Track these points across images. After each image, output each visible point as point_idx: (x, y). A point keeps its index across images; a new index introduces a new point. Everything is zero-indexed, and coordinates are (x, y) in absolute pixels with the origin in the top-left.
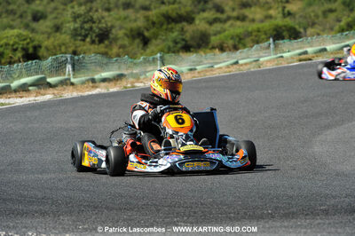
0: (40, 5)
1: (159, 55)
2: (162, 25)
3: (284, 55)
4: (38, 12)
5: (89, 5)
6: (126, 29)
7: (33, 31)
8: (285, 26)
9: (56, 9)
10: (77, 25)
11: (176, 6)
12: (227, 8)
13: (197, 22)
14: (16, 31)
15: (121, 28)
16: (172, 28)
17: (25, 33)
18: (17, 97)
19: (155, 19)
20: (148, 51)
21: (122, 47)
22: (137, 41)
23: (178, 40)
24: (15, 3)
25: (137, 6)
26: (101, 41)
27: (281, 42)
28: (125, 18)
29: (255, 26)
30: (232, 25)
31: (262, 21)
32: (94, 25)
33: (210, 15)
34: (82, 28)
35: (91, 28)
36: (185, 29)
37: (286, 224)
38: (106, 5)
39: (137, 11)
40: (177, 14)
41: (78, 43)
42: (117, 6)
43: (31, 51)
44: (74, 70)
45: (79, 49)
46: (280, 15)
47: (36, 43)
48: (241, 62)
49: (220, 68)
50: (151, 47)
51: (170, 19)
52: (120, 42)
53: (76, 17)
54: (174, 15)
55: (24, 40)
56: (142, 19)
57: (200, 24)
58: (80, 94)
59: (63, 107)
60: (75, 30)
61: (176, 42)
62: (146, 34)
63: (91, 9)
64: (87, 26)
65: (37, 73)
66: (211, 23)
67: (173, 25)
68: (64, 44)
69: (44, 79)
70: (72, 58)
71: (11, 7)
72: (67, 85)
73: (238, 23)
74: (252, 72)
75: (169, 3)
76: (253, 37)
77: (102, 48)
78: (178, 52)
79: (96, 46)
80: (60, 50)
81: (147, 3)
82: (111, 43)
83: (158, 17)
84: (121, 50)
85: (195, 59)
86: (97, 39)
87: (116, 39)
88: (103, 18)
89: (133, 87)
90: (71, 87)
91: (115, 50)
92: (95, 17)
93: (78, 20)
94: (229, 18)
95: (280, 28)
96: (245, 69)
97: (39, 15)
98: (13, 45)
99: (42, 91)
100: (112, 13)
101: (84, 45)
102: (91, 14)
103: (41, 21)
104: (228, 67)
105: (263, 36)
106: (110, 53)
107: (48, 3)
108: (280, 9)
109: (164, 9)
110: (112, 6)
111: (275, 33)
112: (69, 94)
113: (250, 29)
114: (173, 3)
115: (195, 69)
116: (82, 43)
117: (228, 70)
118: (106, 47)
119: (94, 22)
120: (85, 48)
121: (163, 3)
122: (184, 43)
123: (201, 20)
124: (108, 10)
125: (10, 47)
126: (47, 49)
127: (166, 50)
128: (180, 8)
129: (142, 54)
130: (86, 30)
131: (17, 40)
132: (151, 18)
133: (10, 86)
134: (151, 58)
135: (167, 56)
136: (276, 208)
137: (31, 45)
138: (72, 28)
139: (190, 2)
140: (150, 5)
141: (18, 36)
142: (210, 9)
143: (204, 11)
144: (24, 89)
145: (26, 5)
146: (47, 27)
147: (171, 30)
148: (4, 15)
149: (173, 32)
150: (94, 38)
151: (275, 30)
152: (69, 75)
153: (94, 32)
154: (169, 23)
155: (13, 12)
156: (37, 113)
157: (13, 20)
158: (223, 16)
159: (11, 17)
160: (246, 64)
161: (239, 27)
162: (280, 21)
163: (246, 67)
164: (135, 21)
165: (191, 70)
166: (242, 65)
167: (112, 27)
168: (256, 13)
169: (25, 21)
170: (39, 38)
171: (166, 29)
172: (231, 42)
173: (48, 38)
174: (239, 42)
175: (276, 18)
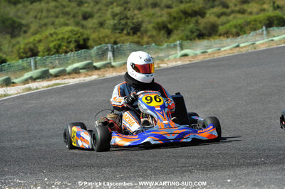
0: (88, 7)
1: (178, 42)
2: (181, 19)
3: (275, 39)
4: (86, 12)
5: (125, 5)
6: (154, 23)
7: (83, 27)
8: (275, 16)
9: (100, 10)
10: (116, 22)
11: (191, 4)
12: (231, 5)
13: (208, 15)
14: (69, 28)
15: (150, 22)
16: (189, 21)
17: (76, 29)
18: (70, 78)
19: (175, 15)
20: (171, 39)
21: (151, 37)
22: (163, 32)
23: (194, 30)
24: (69, 6)
25: (162, 5)
26: (134, 33)
27: (272, 29)
28: (153, 15)
29: (252, 17)
30: (234, 18)
31: (258, 13)
32: (129, 21)
33: (217, 10)
34: (119, 24)
35: (126, 23)
36: (199, 21)
37: (275, 168)
38: (139, 6)
39: (162, 9)
40: (192, 10)
41: (117, 35)
42: (146, 6)
43: (81, 42)
44: (114, 56)
45: (118, 40)
46: (272, 8)
47: (85, 36)
48: (241, 45)
49: (225, 51)
50: (174, 36)
51: (187, 14)
52: (149, 34)
53: (114, 15)
54: (190, 11)
55: (76, 34)
56: (166, 15)
57: (210, 17)
58: (119, 74)
59: (105, 85)
60: (115, 25)
61: (192, 32)
62: (170, 26)
63: (125, 9)
64: (123, 22)
65: (86, 59)
66: (219, 16)
67: (189, 19)
68: (107, 36)
69: (91, 63)
70: (112, 47)
71: (66, 10)
72: (108, 67)
73: (239, 16)
74: (250, 53)
75: (186, 2)
76: (251, 26)
77: (135, 38)
78: (194, 39)
79: (131, 37)
80: (104, 41)
81: (170, 2)
82: (142, 34)
83: (178, 13)
84: (150, 39)
85: (206, 45)
86: (131, 32)
87: (146, 31)
88: (135, 15)
89: (159, 67)
90: (111, 69)
91: (145, 39)
92: (128, 15)
93: (116, 18)
94: (233, 12)
95: (272, 18)
96: (244, 51)
97: (88, 14)
98: (68, 39)
99: (90, 73)
100: (143, 11)
101: (122, 36)
102: (125, 12)
103: (89, 20)
104: (231, 49)
105: (259, 25)
106: (142, 42)
107: (94, 6)
108: (272, 4)
109: (182, 6)
110: (143, 6)
111: (268, 22)
112: (110, 74)
113: (248, 20)
114: (189, 2)
115: (207, 52)
116: (120, 35)
117: (231, 52)
118: (139, 37)
119: (128, 19)
120: (122, 39)
121: (182, 2)
122: (198, 32)
123: (210, 14)
124: (140, 9)
125: (65, 40)
126: (94, 41)
127: (185, 38)
128: (194, 6)
129: (166, 42)
130: (123, 25)
131: (70, 34)
132: (173, 14)
133: (65, 70)
134: (172, 45)
135: (185, 43)
136: (268, 156)
137: (81, 38)
138: (112, 23)
139: (202, 2)
140: (172, 3)
141: (71, 31)
142: (218, 5)
143: (213, 7)
144: (76, 71)
145: (78, 8)
146: (94, 23)
147: (188, 23)
148: (61, 16)
149: (189, 24)
150: (129, 31)
151: (268, 20)
152: (110, 60)
153: (129, 26)
154: (186, 18)
155: (67, 14)
156: (85, 90)
157: (68, 19)
158: (228, 11)
159: (66, 17)
160: (245, 47)
161: (240, 19)
162: (271, 13)
163: (245, 49)
164: (161, 16)
165: (203, 53)
166: (242, 48)
167: (142, 22)
168: (253, 7)
169: (77, 19)
170: (87, 32)
171: (185, 22)
172: (234, 30)
173: (94, 32)
174: (241, 30)
175: (268, 11)
